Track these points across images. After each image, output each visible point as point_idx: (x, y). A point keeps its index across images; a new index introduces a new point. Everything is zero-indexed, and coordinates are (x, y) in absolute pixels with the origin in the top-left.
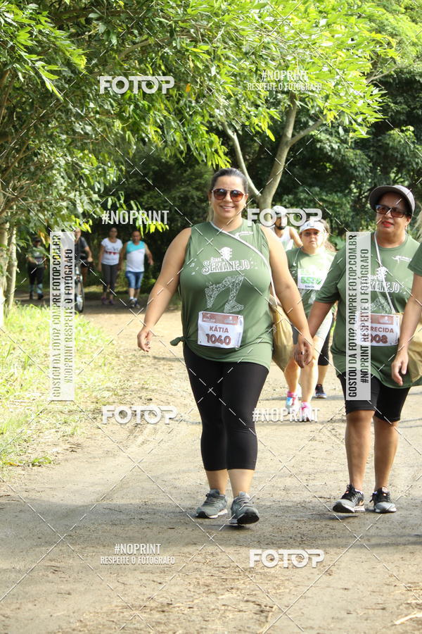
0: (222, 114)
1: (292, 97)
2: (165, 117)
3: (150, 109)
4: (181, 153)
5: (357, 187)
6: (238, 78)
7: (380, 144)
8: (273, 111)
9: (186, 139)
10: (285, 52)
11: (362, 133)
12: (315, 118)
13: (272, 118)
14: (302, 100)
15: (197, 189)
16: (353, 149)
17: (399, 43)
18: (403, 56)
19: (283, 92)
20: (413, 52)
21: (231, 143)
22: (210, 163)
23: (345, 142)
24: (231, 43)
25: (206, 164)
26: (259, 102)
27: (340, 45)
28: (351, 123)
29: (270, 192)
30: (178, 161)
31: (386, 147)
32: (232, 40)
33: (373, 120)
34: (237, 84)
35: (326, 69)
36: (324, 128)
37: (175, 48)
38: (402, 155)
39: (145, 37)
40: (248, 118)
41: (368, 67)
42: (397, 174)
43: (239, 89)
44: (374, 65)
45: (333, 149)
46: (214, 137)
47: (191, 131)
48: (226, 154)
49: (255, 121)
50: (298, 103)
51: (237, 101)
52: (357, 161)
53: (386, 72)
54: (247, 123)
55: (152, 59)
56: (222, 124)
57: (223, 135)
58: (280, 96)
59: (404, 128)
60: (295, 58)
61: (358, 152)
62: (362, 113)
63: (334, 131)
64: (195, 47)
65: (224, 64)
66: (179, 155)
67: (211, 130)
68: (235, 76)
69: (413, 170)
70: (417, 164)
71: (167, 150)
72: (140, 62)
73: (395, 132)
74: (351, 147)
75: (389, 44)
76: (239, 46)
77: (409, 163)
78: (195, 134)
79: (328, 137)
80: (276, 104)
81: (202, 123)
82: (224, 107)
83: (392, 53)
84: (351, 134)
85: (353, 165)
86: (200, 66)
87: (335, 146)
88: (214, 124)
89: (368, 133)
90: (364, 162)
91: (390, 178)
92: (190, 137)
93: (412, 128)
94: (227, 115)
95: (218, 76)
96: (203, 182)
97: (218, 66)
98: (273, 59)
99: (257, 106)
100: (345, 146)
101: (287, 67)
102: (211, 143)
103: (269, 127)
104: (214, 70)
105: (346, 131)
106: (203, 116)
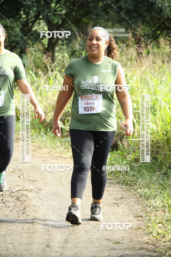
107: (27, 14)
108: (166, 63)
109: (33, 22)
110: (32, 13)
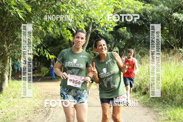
0: (70, 24)
1: (91, 19)
2: (54, 25)
3: (50, 23)
4: (59, 36)
5: (110, 45)
6: (75, 14)
7: (117, 32)
8: (86, 23)
9: (60, 32)
10: (89, 6)
11: (112, 29)
12: (98, 25)
13: (85, 25)
14: (94, 20)
15: (64, 46)
16: (109, 34)
17: (122, 3)
18: (123, 7)
19: (88, 18)
20: (126, 6)
21: (73, 33)
22: (67, 39)
23: (107, 32)
24: (73, 4)
25: (66, 39)
26: (81, 21)
27: (105, 4)
28: (108, 27)
29: (85, 47)
30: (58, 38)
31: (118, 33)
32: (73, 3)
33: (114, 26)
34: (75, 15)
35: (101, 11)
36: (100, 28)
37: (57, 5)
38: (123, 36)
39: (48, 2)
40: (78, 25)
41: (113, 10)
42: (122, 41)
43: (76, 17)
44: (115, 10)
45: (103, 34)
46: (69, 31)
47: (61, 29)
48: (72, 36)
49: (80, 26)
50: (93, 21)
51: (75, 20)
52: (110, 38)
53: (118, 12)
54: (78, 27)
55: (50, 8)
56: (71, 27)
57: (71, 30)
58: (87, 19)
59: (124, 28)
60: (91, 8)
61: (110, 35)
62: (111, 24)
63: (103, 29)
64: (63, 5)
65: (71, 10)
66: (58, 36)
67: (68, 29)
68: (74, 13)
69: (126, 40)
70: (127, 38)
71: (55, 35)
72: (47, 9)
73: (121, 29)
74: (108, 33)
75: (119, 4)
76: (75, 5)
77: (125, 38)
78: (63, 30)
79: (102, 30)
80: (86, 21)
81: (65, 27)
82: (71, 22)
83: (120, 6)
84: (108, 30)
85: (109, 38)
86: (64, 10)
87: (104, 33)
88: (68, 27)
89: (113, 29)
90: (112, 38)
91: (119, 42)
92: (61, 31)
93: (126, 28)
94: (72, 25)
95: (69, 13)
96: (65, 44)
97: (69, 11)
98: (85, 8)
99: (81, 22)
100: (107, 33)
101: (89, 10)
102: (68, 33)
103: (84, 28)
104: (68, 12)
105: (107, 29)
106: (65, 25)
107: (111, 45)
108: (163, 61)
109: (113, 48)
110: (113, 45)
